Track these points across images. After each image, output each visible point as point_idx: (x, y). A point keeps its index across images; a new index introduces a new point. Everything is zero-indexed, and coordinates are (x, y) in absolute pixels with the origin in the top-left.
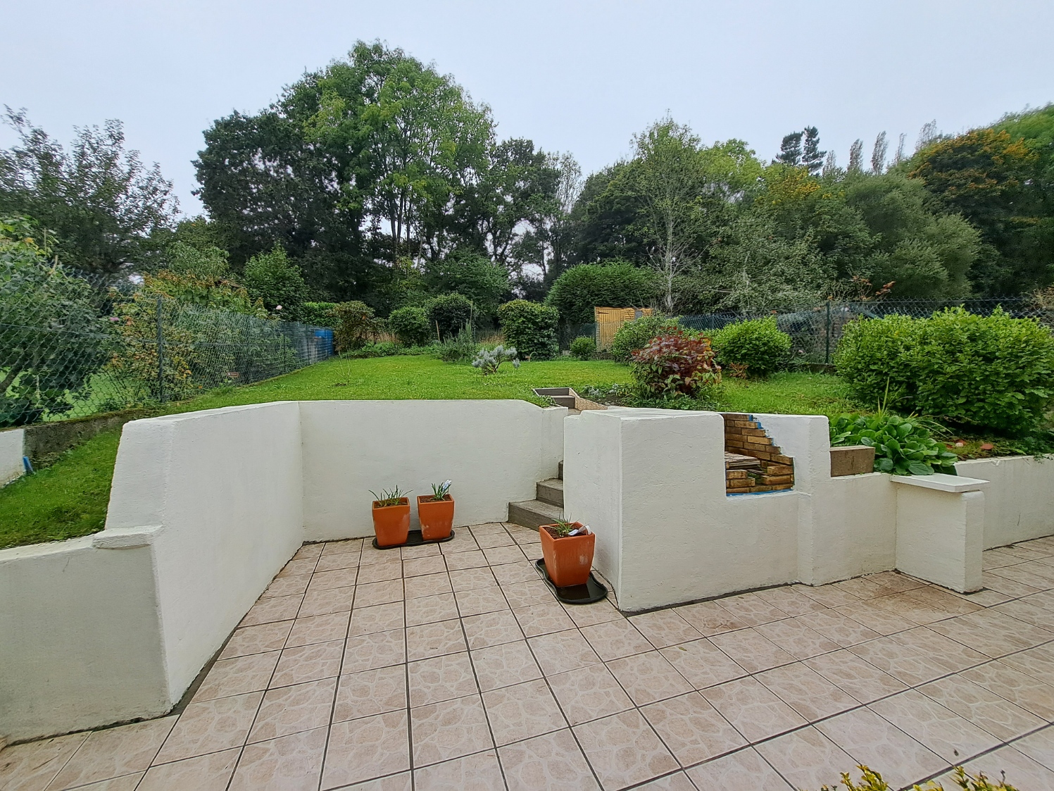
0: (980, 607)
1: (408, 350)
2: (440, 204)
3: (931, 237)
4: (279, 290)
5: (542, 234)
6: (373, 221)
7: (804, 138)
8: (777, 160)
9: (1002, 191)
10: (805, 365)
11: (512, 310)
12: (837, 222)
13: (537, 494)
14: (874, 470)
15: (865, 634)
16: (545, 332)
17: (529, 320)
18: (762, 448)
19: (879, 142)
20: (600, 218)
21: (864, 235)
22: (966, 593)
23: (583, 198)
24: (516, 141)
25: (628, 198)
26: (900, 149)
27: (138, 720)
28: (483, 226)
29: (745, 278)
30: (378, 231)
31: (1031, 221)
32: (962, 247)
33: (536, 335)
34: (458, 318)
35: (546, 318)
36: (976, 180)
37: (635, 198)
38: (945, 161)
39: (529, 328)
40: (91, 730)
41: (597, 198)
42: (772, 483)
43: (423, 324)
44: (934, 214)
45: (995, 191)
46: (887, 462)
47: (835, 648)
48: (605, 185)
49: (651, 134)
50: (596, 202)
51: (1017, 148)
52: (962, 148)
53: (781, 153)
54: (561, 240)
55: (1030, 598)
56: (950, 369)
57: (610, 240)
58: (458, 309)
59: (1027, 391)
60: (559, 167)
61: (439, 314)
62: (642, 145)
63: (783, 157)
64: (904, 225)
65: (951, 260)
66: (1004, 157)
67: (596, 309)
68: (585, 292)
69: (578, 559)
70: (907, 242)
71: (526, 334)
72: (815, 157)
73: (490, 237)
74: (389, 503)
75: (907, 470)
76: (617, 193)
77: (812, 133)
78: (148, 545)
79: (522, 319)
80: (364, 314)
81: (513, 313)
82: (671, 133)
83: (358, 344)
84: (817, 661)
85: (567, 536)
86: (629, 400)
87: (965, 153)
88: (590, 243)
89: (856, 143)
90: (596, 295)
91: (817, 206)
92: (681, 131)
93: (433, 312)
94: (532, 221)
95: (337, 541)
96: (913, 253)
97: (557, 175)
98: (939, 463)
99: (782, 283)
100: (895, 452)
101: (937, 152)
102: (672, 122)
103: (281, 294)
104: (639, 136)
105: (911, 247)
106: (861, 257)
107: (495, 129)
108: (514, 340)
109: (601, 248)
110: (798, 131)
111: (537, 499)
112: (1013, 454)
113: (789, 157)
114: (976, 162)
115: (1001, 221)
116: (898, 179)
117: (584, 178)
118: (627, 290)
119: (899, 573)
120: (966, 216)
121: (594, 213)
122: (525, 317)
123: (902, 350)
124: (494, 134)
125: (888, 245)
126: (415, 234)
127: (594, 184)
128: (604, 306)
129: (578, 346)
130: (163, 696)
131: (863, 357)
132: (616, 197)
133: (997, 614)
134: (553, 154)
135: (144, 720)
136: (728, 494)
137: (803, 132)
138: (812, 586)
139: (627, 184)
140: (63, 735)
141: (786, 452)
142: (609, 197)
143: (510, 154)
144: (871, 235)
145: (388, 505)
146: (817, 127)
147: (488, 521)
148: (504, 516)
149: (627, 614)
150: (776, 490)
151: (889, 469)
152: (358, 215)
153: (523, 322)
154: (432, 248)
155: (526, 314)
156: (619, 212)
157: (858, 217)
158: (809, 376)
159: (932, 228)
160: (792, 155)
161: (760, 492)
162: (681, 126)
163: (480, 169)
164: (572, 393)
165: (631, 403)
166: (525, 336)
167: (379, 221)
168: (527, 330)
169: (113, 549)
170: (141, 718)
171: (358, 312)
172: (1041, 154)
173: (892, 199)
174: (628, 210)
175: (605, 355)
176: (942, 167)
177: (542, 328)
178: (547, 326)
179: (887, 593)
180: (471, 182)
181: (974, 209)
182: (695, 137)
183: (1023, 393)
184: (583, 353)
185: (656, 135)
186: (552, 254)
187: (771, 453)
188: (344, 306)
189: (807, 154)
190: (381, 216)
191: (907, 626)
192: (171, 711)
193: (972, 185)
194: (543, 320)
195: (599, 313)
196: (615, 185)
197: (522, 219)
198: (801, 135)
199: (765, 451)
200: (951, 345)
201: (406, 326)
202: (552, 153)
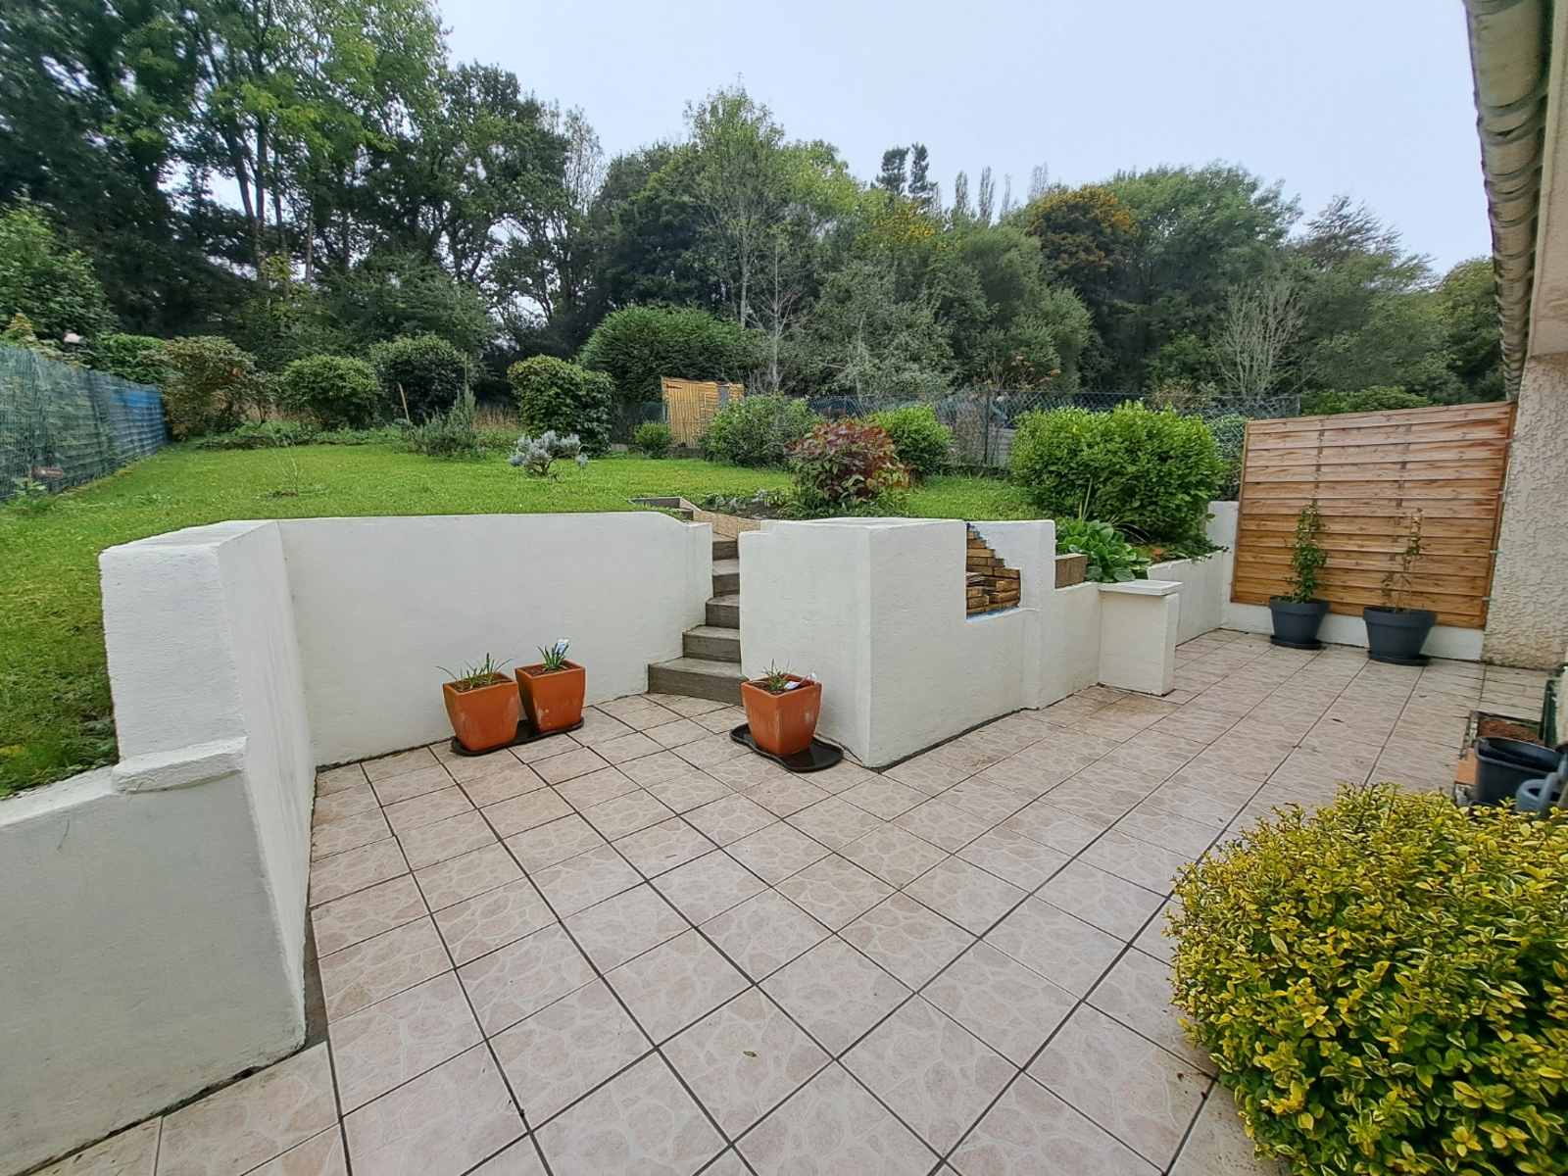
0: (1176, 706)
1: (334, 436)
2: (340, 164)
3: (1046, 315)
4: (48, 300)
5: (540, 247)
6: (192, 176)
7: (910, 158)
8: (876, 184)
9: (1109, 268)
10: (961, 467)
11: (536, 373)
12: (952, 283)
13: (684, 649)
14: (1086, 580)
15: (1107, 744)
16: (593, 414)
17: (567, 392)
18: (983, 562)
19: (985, 182)
20: (640, 232)
21: (981, 304)
22: (1164, 695)
23: (608, 193)
24: (486, 69)
25: (683, 206)
26: (1008, 195)
27: (248, 1073)
28: (427, 218)
29: (862, 348)
30: (203, 196)
31: (1131, 306)
32: (1074, 331)
33: (578, 417)
34: (441, 380)
35: (593, 390)
36: (1087, 250)
37: (694, 208)
38: (1059, 220)
39: (567, 406)
40: (157, 1115)
41: (634, 198)
42: (1004, 601)
43: (359, 389)
44: (1049, 285)
45: (1102, 266)
46: (1096, 570)
47: (1091, 761)
48: (643, 179)
49: (714, 109)
50: (633, 203)
51: (1125, 217)
52: (1073, 208)
53: (881, 174)
54: (575, 258)
55: (1208, 691)
56: (1131, 469)
57: (658, 271)
58: (441, 364)
59: (1192, 492)
60: (560, 131)
61: (405, 372)
62: (701, 124)
63: (883, 180)
64: (1020, 296)
65: (1063, 345)
66: (1112, 226)
67: (664, 381)
68: (646, 351)
69: (804, 716)
70: (1023, 319)
71: (561, 415)
72: (923, 188)
73: (445, 239)
74: (477, 682)
75: (1112, 577)
76: (665, 195)
77: (921, 153)
78: (238, 772)
79: (555, 389)
80: (231, 363)
81: (539, 379)
82: (743, 114)
83: (226, 423)
84: (1083, 775)
85: (784, 691)
86: (789, 511)
87: (1077, 214)
88: (624, 273)
89: (960, 176)
90: (663, 359)
91: (932, 259)
92: (758, 113)
93: (392, 367)
94: (524, 221)
95: (380, 757)
96: (1027, 336)
97: (563, 144)
98: (1138, 568)
99: (906, 360)
100: (1103, 559)
101: (1051, 207)
102: (743, 95)
103: (52, 310)
104: (695, 107)
105: (1028, 327)
106: (974, 333)
107: (445, 38)
108: (542, 425)
109: (645, 283)
110: (903, 146)
111: (684, 656)
112: (1178, 558)
113: (892, 182)
114: (1087, 226)
115: (1106, 304)
116: (1016, 235)
117: (607, 160)
118: (707, 355)
119: (1103, 686)
120: (1078, 292)
121: (629, 222)
122: (561, 387)
123: (1085, 448)
124: (445, 48)
125: (1003, 320)
126: (292, 215)
127: (624, 174)
128: (676, 376)
129: (648, 437)
130: (290, 1021)
131: (1041, 457)
132: (665, 203)
133: (1193, 709)
134: (551, 104)
135: (260, 1069)
136: (969, 615)
137: (908, 149)
138: (1038, 709)
139: (680, 182)
140: (96, 1142)
141: (1010, 565)
142: (653, 200)
143: (474, 91)
144: (988, 304)
145: (476, 686)
146: (926, 146)
147: (621, 694)
148: (643, 684)
149: (879, 770)
150: (1003, 609)
151: (1098, 577)
152: (148, 158)
153: (557, 394)
154: (328, 245)
155: (560, 382)
156: (668, 226)
157: (975, 280)
158: (969, 481)
159: (1047, 305)
160: (896, 180)
161: (993, 611)
162: (757, 104)
163: (421, 108)
164: (685, 504)
165: (793, 515)
166: (562, 419)
167: (204, 177)
168: (564, 409)
169: (165, 789)
170: (254, 1068)
171: (221, 359)
172: (1142, 228)
173: (1010, 261)
174: (683, 227)
175: (683, 452)
176: (1056, 228)
177: (586, 406)
178: (596, 404)
179: (1104, 705)
180: (399, 130)
181: (1085, 283)
182: (778, 126)
183: (1189, 494)
184: (657, 448)
185: (721, 111)
186: (558, 282)
187: (993, 568)
188: (186, 345)
189: (915, 182)
190: (210, 168)
191: (1136, 732)
192: (306, 1041)
193: (1082, 255)
194: (588, 394)
195: (668, 387)
196: (661, 181)
197: (505, 215)
198: (906, 152)
199: (986, 565)
200: (1131, 442)
201: (325, 391)
202: (547, 103)
